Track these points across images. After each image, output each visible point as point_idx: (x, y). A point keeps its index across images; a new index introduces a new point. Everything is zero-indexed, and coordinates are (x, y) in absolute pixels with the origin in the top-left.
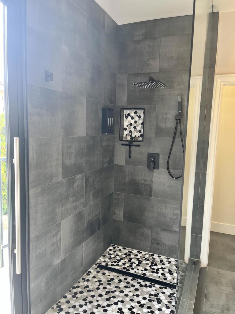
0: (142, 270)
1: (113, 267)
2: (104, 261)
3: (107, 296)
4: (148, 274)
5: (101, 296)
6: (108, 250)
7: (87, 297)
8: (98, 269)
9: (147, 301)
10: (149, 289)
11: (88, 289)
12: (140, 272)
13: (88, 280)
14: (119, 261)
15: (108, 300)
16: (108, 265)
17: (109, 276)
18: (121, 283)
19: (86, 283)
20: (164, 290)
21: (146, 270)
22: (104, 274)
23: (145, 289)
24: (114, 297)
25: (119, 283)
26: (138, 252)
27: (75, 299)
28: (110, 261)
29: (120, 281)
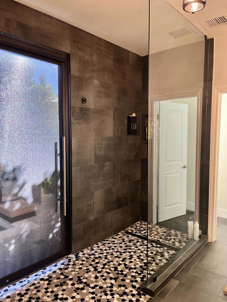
0: (158, 238)
1: (136, 234)
2: (131, 230)
3: (125, 248)
4: (161, 240)
5: (121, 247)
6: (136, 224)
7: (111, 246)
8: (125, 234)
9: (153, 254)
10: (158, 249)
11: (114, 242)
12: (156, 239)
13: (115, 238)
14: (142, 231)
15: (125, 249)
16: (133, 232)
17: (131, 238)
18: (138, 243)
19: (113, 240)
20: (169, 251)
21: (161, 238)
22: (128, 236)
23: (155, 248)
24: (130, 249)
25: (137, 242)
26: (159, 227)
27: (104, 246)
28: (135, 230)
29: (138, 242)
